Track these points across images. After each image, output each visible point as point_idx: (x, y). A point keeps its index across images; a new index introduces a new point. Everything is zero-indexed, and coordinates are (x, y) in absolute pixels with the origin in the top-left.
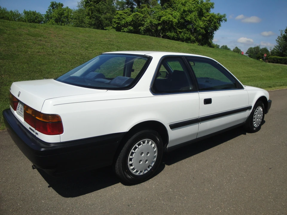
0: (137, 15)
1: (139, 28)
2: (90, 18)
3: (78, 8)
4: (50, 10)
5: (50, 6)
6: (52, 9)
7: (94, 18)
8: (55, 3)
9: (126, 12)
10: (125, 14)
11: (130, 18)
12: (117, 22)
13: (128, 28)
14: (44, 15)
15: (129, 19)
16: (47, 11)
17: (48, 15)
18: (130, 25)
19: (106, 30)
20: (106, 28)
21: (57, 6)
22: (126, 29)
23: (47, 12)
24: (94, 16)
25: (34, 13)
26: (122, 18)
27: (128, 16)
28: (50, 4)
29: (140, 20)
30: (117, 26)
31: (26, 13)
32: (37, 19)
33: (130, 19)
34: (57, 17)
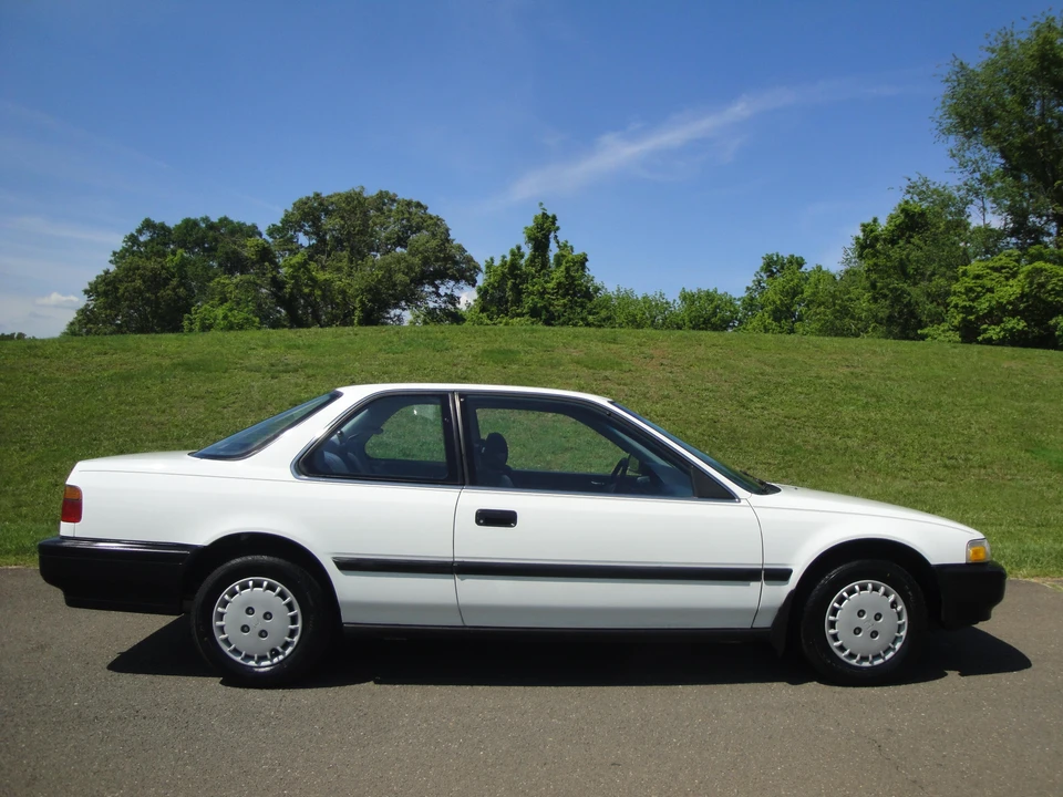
0: (1039, 271)
1: (1052, 322)
2: (875, 300)
3: (844, 268)
4: (760, 283)
5: (762, 269)
6: (765, 278)
7: (885, 296)
8: (775, 259)
9: (998, 264)
10: (996, 274)
11: (1012, 286)
12: (961, 304)
13: (1002, 325)
14: (739, 300)
15: (1011, 290)
16: (751, 285)
17: (752, 299)
18: (1014, 314)
19: (923, 337)
20: (925, 331)
21: (782, 268)
22: (994, 332)
23: (748, 288)
24: (886, 291)
25: (710, 297)
26: (983, 287)
27: (1007, 279)
28: (761, 263)
29: (1053, 289)
30: (964, 319)
31: (685, 297)
32: (719, 315)
33: (1014, 289)
34: (778, 302)
